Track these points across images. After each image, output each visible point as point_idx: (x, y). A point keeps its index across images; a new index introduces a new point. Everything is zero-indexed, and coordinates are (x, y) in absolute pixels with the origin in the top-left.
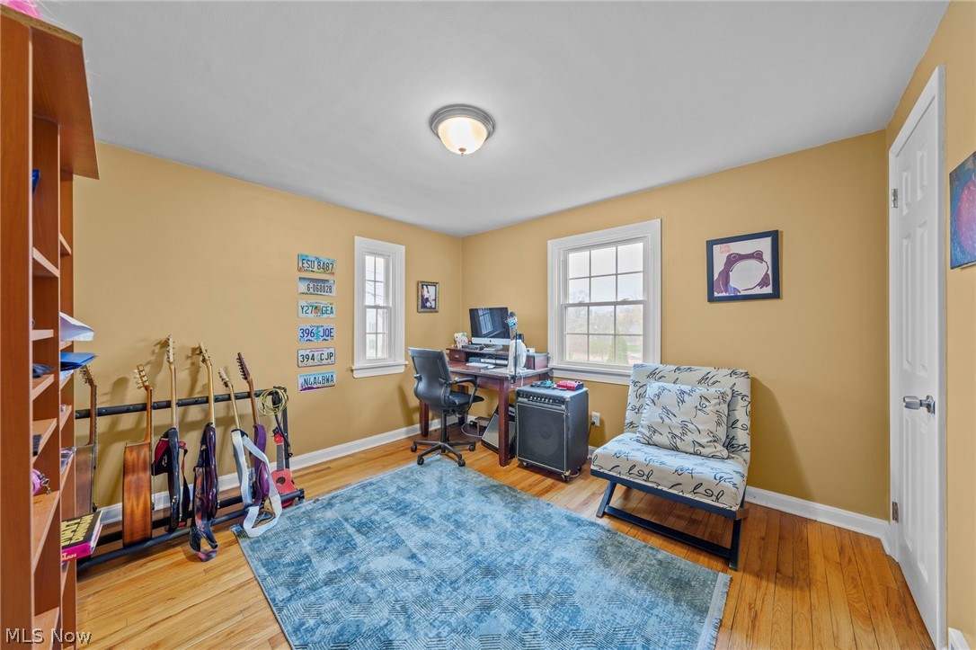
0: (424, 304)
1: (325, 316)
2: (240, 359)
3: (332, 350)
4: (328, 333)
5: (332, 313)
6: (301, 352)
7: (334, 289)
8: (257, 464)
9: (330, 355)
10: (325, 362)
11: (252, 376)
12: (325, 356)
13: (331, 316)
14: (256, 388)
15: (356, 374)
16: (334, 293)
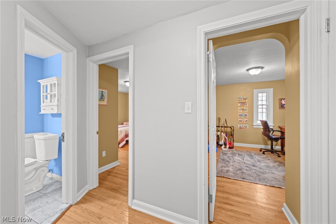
0: (282, 106)
1: (245, 111)
2: (226, 120)
3: (247, 120)
4: (246, 115)
5: (247, 110)
6: (239, 120)
7: (248, 104)
8: (225, 139)
9: (246, 121)
10: (245, 122)
11: (227, 123)
12: (245, 121)
13: (247, 111)
14: (228, 126)
15: (254, 127)
16: (247, 105)
